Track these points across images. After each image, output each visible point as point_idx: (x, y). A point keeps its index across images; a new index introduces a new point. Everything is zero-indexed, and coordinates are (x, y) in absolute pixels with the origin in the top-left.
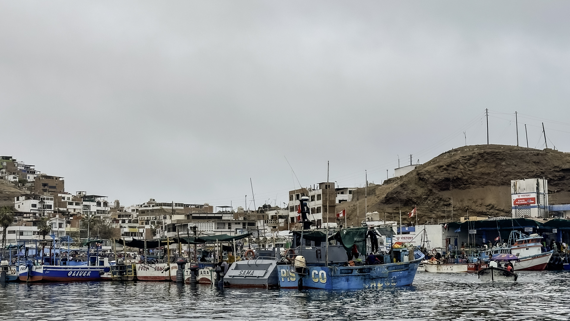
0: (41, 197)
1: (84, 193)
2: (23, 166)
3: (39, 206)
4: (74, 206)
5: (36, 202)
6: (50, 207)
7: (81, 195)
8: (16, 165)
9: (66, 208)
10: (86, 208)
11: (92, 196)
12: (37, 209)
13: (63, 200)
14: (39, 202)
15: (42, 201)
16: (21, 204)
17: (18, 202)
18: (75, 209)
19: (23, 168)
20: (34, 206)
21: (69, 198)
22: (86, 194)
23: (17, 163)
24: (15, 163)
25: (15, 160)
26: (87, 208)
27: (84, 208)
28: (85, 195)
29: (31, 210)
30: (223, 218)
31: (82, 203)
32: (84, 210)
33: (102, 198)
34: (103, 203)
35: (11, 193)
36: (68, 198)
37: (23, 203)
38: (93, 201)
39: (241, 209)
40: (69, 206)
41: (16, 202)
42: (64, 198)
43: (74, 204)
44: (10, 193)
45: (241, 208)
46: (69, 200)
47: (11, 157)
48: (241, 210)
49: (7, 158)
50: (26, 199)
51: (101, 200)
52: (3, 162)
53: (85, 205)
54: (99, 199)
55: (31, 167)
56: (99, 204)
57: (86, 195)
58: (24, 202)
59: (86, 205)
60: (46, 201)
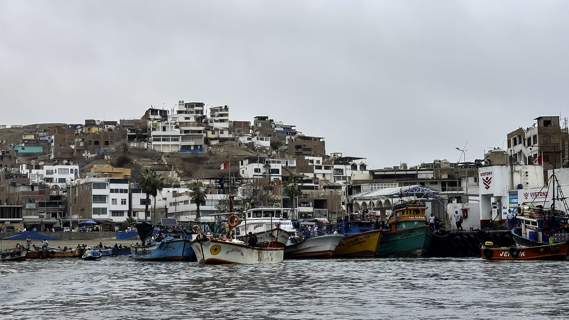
0: (266, 160)
1: (339, 155)
2: (282, 127)
3: (263, 171)
4: (323, 171)
5: (260, 166)
6: (277, 171)
7: (335, 157)
8: (273, 126)
9: (313, 173)
10: (338, 173)
11: (346, 158)
12: (261, 174)
13: (310, 164)
14: (264, 165)
15: (267, 165)
16: (244, 169)
17: (243, 166)
18: (324, 175)
19: (282, 129)
20: (256, 170)
21: (319, 161)
22: (341, 155)
23: (274, 123)
24: (271, 124)
25: (272, 120)
26: (340, 172)
27: (336, 173)
28: (340, 157)
29: (254, 175)
30: (419, 177)
31: (333, 167)
32: (335, 174)
33: (360, 161)
34: (359, 165)
35: (240, 156)
36: (317, 161)
37: (246, 168)
38: (347, 164)
39: (445, 163)
40: (316, 171)
41: (241, 167)
42: (312, 161)
43: (323, 168)
44: (238, 156)
45: (445, 161)
46: (319, 163)
47: (267, 117)
48: (445, 165)
49: (264, 118)
50: (249, 163)
51: (358, 162)
52: (258, 123)
53: (337, 169)
54: (354, 161)
55: (293, 128)
56: (354, 167)
57: (342, 157)
58: (247, 166)
59: (339, 169)
60: (271, 165)
